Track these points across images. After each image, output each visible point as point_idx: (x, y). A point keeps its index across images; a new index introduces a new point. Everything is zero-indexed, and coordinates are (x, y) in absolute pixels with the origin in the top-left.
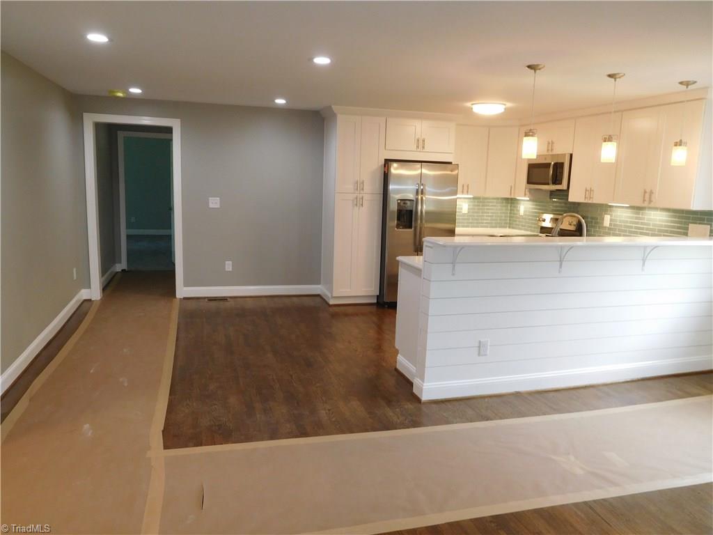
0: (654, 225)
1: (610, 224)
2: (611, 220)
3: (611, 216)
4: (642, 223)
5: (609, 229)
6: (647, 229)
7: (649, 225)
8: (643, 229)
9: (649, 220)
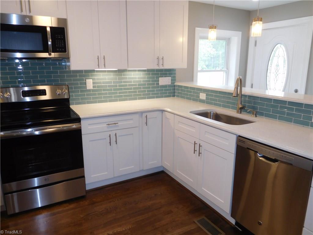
0: (134, 82)
1: (94, 87)
2: (93, 83)
3: (93, 79)
4: (125, 82)
5: (93, 90)
6: (129, 85)
7: (131, 82)
8: (126, 85)
9: (129, 78)
